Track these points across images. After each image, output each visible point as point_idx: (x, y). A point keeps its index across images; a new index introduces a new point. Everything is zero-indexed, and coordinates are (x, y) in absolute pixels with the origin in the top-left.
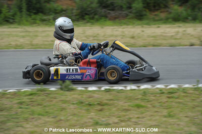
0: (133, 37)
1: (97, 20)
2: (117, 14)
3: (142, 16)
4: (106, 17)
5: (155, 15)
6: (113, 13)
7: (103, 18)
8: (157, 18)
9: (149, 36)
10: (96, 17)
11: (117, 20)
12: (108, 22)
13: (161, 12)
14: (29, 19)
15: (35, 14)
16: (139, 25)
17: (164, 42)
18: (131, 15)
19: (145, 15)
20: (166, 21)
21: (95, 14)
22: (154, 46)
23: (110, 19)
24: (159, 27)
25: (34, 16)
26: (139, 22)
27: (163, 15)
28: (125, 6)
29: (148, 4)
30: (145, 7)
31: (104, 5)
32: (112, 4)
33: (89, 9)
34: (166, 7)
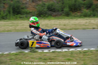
0: (65, 25)
1: (47, 17)
2: (56, 14)
4: (51, 15)
5: (75, 14)
6: (54, 13)
8: (76, 16)
9: (72, 25)
10: (46, 15)
11: (57, 17)
12: (53, 18)
13: (78, 12)
14: (14, 17)
15: (17, 14)
16: (67, 19)
17: (80, 27)
18: (63, 14)
19: (70, 14)
20: (80, 17)
21: (46, 14)
22: (75, 29)
23: (53, 16)
24: (77, 20)
25: (16, 16)
26: (67, 17)
27: (79, 14)
28: (60, 10)
29: (71, 8)
30: (70, 10)
31: (50, 9)
32: (54, 9)
33: (43, 12)
34: (80, 10)
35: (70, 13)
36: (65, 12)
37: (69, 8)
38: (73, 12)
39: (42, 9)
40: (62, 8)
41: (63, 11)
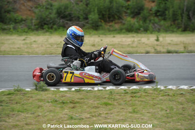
1: (56, 30)
2: (74, 24)
3: (98, 26)
4: (64, 26)
5: (110, 26)
6: (70, 23)
7: (61, 28)
8: (111, 29)
10: (55, 26)
13: (115, 23)
16: (95, 34)
18: (88, 26)
19: (101, 25)
20: (120, 31)
21: (54, 24)
24: (114, 37)
26: (95, 32)
27: (117, 26)
28: (81, 17)
29: (103, 15)
30: (100, 18)
31: (62, 15)
32: (70, 15)
33: (48, 19)
34: (120, 18)
35: (100, 23)
36: (90, 22)
37: (99, 15)
38: (105, 21)
39: (47, 13)
40: (84, 14)
41: (86, 18)
